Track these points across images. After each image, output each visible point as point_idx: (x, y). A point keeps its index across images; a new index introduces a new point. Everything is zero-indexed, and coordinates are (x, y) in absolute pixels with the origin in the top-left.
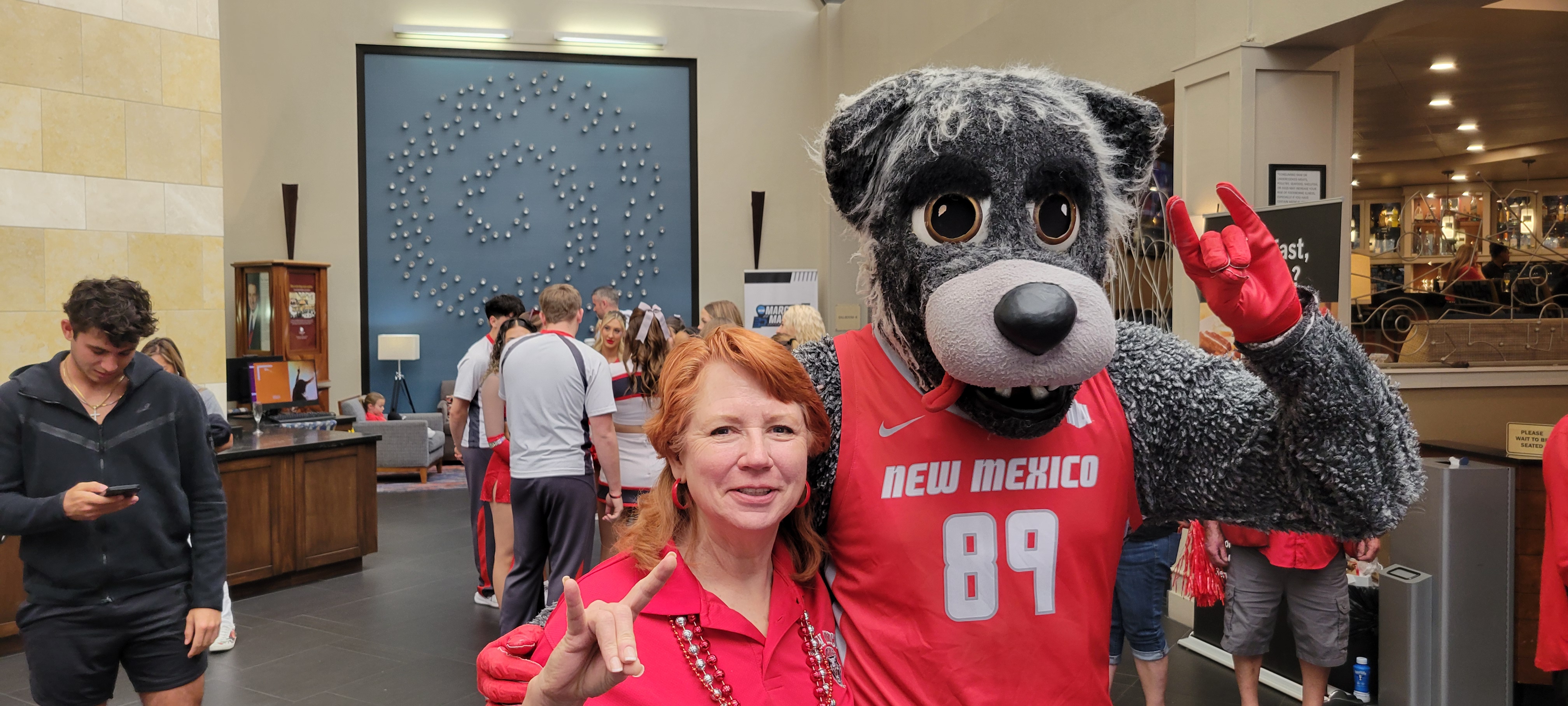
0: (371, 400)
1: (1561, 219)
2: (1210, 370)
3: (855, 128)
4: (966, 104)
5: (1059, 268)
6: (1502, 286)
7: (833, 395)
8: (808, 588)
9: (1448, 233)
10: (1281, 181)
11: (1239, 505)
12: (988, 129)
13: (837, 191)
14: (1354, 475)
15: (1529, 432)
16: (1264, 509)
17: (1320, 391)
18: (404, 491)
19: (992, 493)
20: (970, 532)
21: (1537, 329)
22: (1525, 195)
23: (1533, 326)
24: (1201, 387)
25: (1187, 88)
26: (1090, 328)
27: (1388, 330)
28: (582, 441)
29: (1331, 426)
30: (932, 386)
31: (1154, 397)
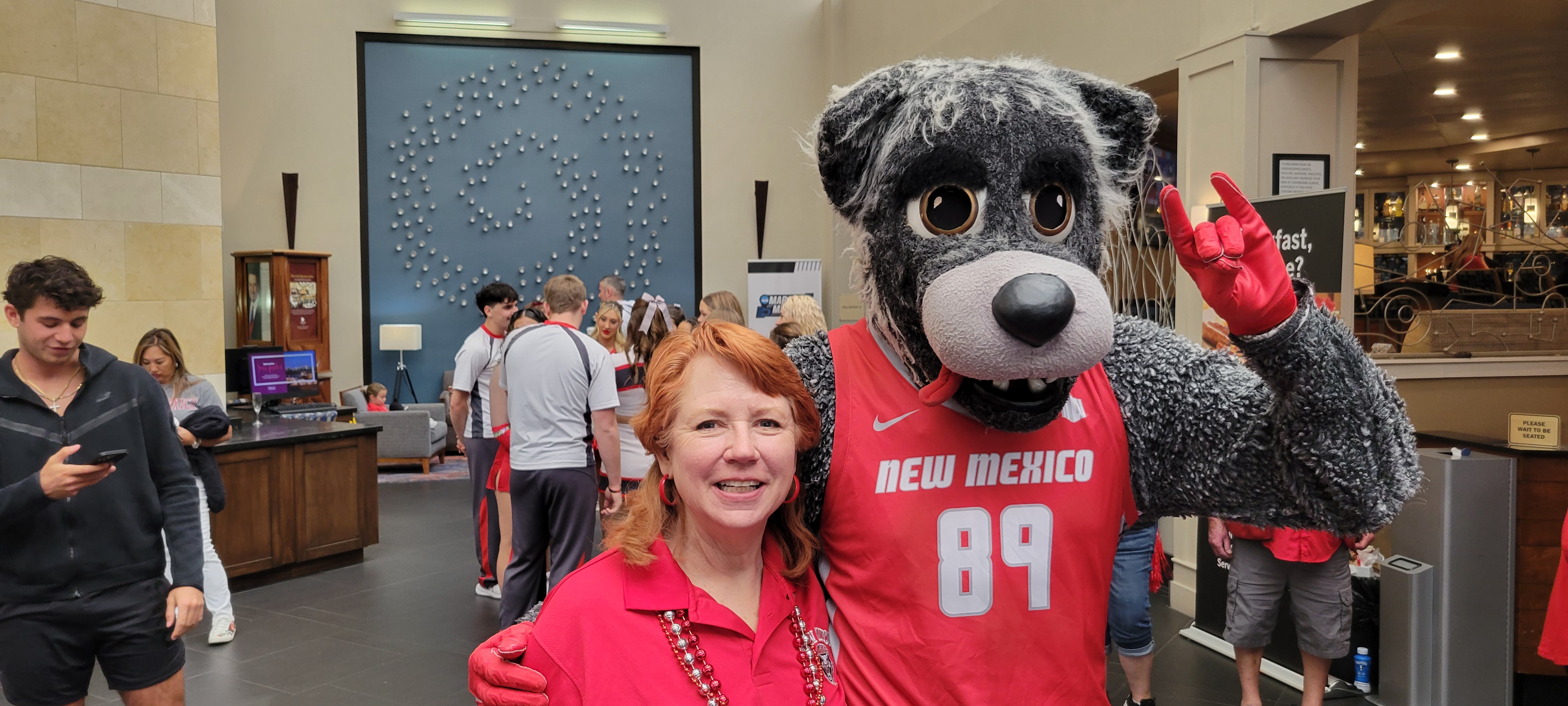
0: (372, 391)
1: (1565, 208)
2: (1206, 364)
3: (849, 119)
4: (961, 94)
5: (1057, 259)
6: (1505, 275)
7: (827, 389)
8: (800, 585)
9: (1452, 223)
10: (1284, 171)
11: (1235, 500)
12: (982, 119)
13: (830, 184)
14: (1350, 469)
15: (1531, 423)
16: (1258, 506)
17: (1315, 384)
18: (406, 481)
19: (986, 487)
20: (965, 526)
21: (1540, 319)
22: (1529, 184)
23: (1536, 316)
24: (1196, 381)
25: (1191, 77)
26: (1088, 320)
27: (1391, 319)
28: (584, 434)
29: (1326, 419)
30: (927, 381)
31: (1150, 391)
